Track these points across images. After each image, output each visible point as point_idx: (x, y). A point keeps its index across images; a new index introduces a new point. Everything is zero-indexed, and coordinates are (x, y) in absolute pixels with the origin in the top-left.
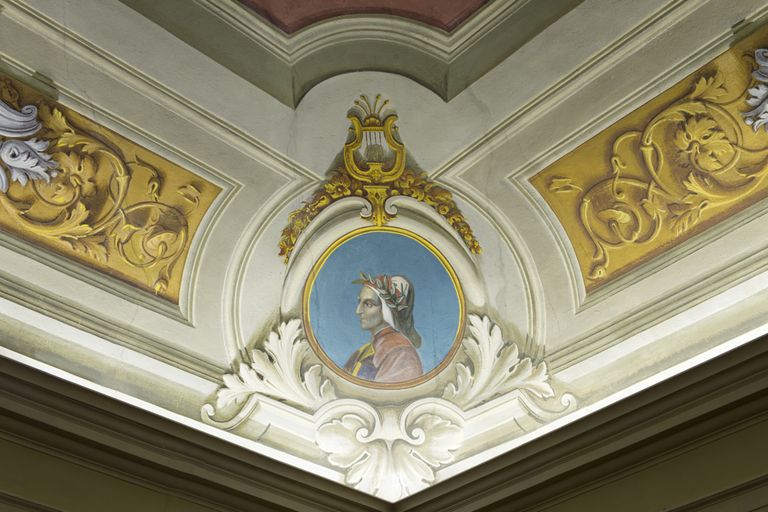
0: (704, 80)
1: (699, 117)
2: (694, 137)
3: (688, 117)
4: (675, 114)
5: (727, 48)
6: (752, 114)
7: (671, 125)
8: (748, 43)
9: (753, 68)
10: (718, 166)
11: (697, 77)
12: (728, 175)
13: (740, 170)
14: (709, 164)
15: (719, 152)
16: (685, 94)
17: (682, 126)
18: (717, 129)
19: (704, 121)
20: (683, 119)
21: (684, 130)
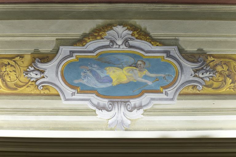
0: (19, 57)
1: (12, 66)
2: (7, 70)
3: (9, 64)
4: (6, 61)
5: (30, 53)
6: (26, 72)
7: (3, 63)
8: (36, 56)
9: (33, 62)
10: (9, 81)
11: (17, 56)
12: (11, 84)
13: (15, 85)
14: (7, 79)
15: (12, 77)
16: (12, 58)
17: (6, 65)
18: (15, 71)
19: (13, 67)
20: (7, 64)
21: (6, 67)
